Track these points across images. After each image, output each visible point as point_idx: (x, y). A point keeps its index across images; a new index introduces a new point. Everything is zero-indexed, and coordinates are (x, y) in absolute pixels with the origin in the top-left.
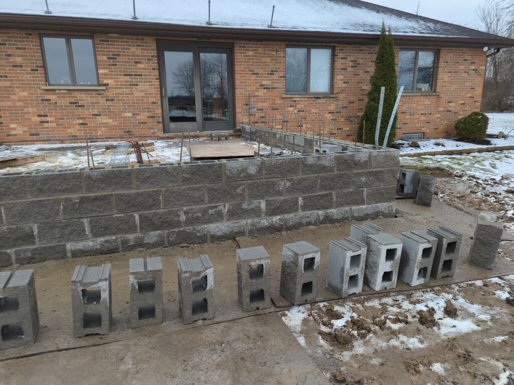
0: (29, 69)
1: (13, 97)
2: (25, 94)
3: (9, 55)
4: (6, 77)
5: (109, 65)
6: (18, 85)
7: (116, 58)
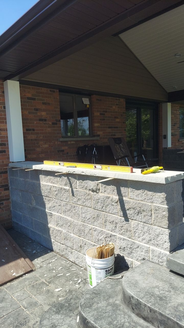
0: (50, 123)
1: (38, 149)
2: (46, 146)
3: (37, 110)
4: (34, 130)
5: (100, 120)
6: (41, 138)
7: (104, 114)
